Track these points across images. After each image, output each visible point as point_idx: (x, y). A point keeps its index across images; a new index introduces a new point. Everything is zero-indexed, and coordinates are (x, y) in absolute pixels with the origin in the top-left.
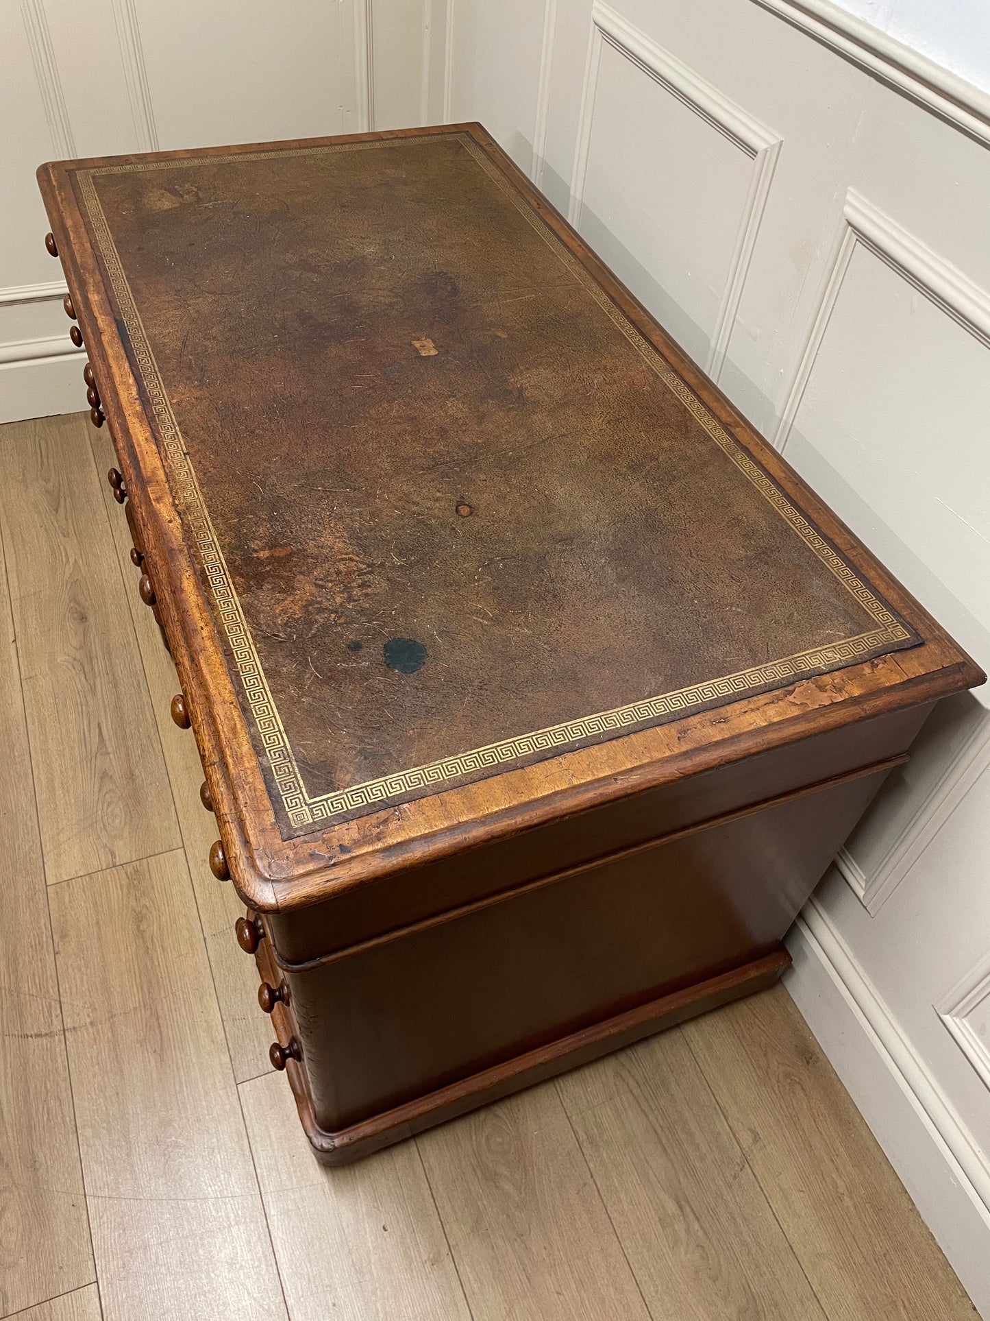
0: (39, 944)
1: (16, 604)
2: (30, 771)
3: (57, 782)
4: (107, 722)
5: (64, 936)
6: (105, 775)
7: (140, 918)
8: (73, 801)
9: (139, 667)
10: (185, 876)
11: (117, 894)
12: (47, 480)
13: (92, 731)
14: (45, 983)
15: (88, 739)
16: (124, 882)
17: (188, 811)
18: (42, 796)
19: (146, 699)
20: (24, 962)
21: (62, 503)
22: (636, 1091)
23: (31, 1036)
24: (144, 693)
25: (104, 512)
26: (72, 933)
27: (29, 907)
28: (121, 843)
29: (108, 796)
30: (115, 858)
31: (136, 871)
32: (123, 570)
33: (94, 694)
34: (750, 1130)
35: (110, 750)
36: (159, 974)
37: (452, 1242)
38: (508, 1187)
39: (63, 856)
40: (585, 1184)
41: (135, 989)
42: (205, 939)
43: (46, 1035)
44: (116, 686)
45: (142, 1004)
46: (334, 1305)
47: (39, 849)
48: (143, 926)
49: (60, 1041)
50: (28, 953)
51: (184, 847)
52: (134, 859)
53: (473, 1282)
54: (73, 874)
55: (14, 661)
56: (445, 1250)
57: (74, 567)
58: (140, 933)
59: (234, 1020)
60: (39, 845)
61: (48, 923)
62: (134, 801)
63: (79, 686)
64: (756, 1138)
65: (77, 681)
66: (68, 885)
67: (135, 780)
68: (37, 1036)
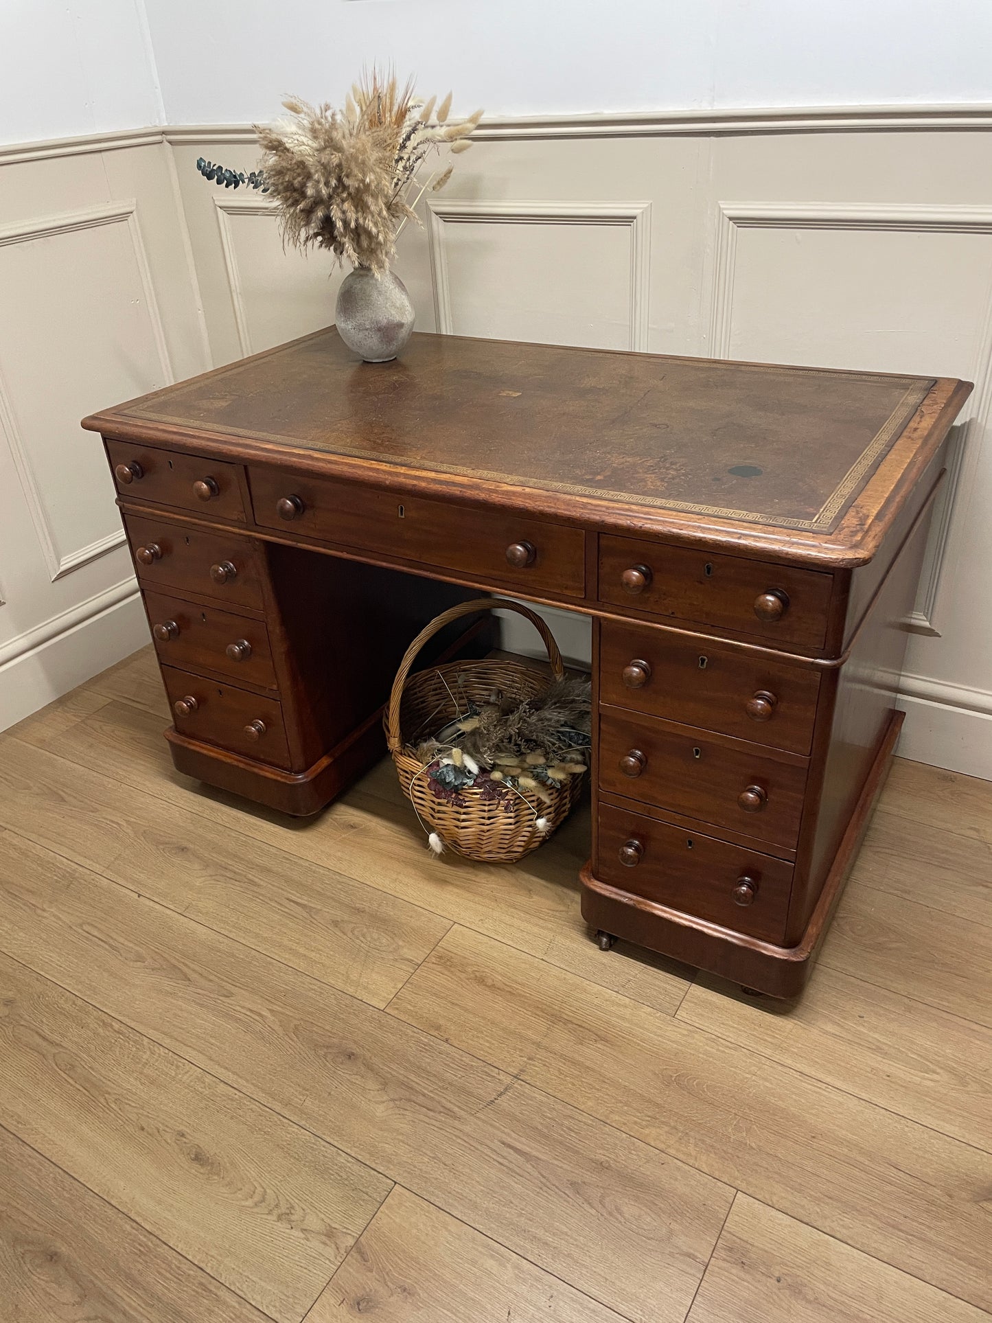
0: (425, 1045)
1: (108, 874)
2: (269, 959)
3: (302, 950)
4: (292, 894)
5: (438, 1028)
6: (336, 923)
7: (481, 981)
8: (332, 953)
9: (273, 850)
10: (480, 937)
11: (443, 978)
12: (28, 788)
13: (288, 906)
14: (463, 1063)
15: (292, 913)
16: (439, 968)
17: (430, 902)
18: (302, 965)
19: (307, 864)
20: (429, 1063)
21: (62, 793)
22: (894, 852)
23: (495, 1099)
24: (301, 862)
25: (111, 780)
26: (442, 1022)
27: (386, 1031)
28: (405, 950)
29: (356, 932)
30: (413, 961)
31: (440, 957)
32: (177, 804)
33: (259, 886)
34: (968, 829)
35: (319, 907)
36: (537, 999)
37: (905, 994)
38: (894, 945)
39: (370, 986)
40: (930, 912)
41: (533, 1018)
42: (542, 959)
43: (506, 1089)
44: (269, 871)
45: (549, 1023)
46: (888, 1076)
47: (344, 995)
48: (490, 982)
49: (521, 1085)
50: (424, 1056)
51: (455, 923)
52: (428, 952)
53: (940, 1002)
54: (395, 991)
55: (157, 907)
56: (906, 1001)
57: (129, 825)
58: (493, 987)
59: (623, 986)
60: (340, 993)
61: (415, 1030)
62: (380, 921)
63: (239, 888)
64: (977, 830)
65: (232, 886)
66: (398, 999)
67: (365, 911)
68: (500, 1095)
